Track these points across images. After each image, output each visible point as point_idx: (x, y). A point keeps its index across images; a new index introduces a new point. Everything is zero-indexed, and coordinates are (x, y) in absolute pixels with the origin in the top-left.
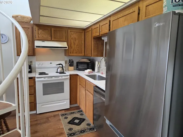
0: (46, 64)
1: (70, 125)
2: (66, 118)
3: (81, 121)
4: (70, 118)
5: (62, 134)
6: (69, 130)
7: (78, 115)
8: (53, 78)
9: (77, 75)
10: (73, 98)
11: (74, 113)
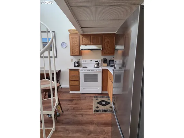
0: (88, 61)
1: (98, 104)
2: (97, 99)
3: (107, 104)
4: (100, 100)
5: (91, 109)
6: (96, 107)
7: (106, 99)
8: (91, 71)
9: (108, 70)
10: (104, 87)
11: (103, 97)
